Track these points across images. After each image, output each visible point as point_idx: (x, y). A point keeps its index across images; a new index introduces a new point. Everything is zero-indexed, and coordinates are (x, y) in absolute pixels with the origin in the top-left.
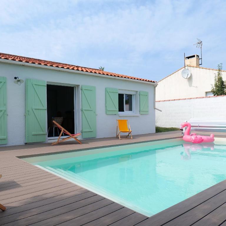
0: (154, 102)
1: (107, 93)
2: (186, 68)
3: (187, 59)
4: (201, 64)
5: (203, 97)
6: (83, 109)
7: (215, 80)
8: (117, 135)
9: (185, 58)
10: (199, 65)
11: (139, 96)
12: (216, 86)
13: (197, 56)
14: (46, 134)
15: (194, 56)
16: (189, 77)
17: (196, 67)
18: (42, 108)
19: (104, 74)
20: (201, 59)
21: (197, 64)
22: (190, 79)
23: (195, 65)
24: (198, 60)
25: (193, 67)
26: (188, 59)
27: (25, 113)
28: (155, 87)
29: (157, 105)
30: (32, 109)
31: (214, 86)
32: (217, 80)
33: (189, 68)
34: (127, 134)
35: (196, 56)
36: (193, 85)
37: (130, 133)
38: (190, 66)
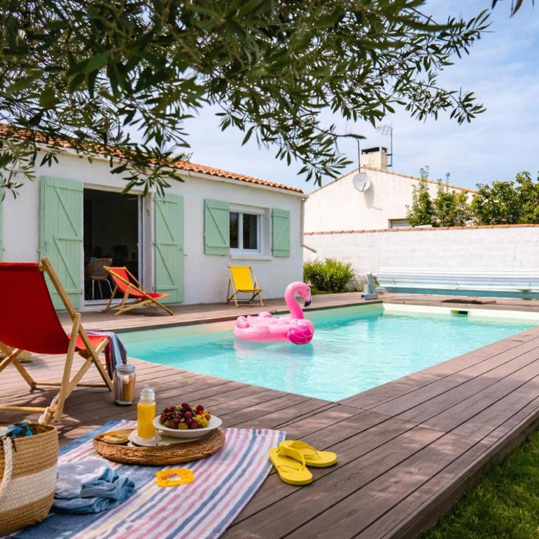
0: (302, 234)
1: (206, 210)
2: (362, 170)
3: (364, 153)
4: (391, 166)
5: (386, 230)
6: (159, 241)
7: (415, 197)
8: (229, 298)
9: (361, 152)
10: (386, 167)
11: (271, 219)
12: (416, 209)
13: (383, 149)
14: (81, 294)
15: (376, 149)
16: (366, 188)
17: (381, 171)
18: (73, 237)
19: (192, 170)
20: (391, 155)
21: (382, 165)
22: (369, 192)
23: (379, 167)
24: (385, 156)
25: (375, 170)
26: (367, 153)
27: (39, 247)
28: (303, 202)
29: (307, 240)
30: (54, 240)
31: (411, 209)
32: (418, 198)
33: (368, 172)
34: (250, 296)
35: (380, 149)
36: (374, 205)
37: (257, 294)
38: (370, 169)
